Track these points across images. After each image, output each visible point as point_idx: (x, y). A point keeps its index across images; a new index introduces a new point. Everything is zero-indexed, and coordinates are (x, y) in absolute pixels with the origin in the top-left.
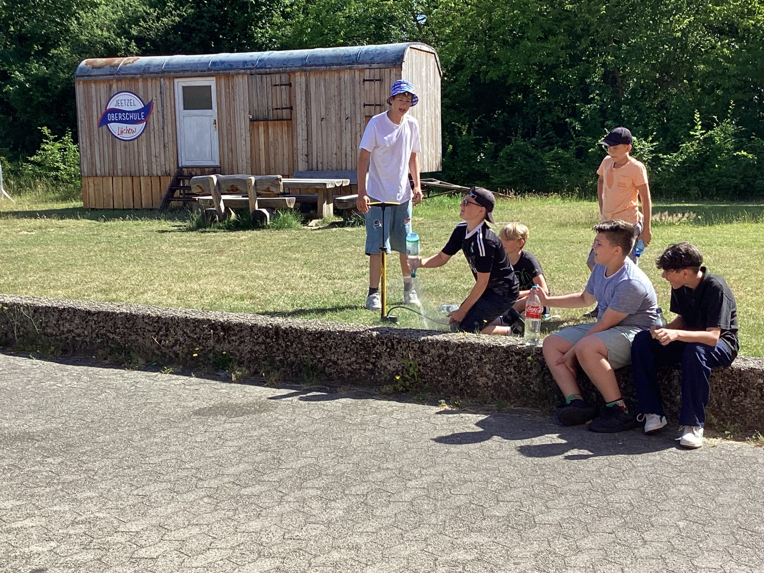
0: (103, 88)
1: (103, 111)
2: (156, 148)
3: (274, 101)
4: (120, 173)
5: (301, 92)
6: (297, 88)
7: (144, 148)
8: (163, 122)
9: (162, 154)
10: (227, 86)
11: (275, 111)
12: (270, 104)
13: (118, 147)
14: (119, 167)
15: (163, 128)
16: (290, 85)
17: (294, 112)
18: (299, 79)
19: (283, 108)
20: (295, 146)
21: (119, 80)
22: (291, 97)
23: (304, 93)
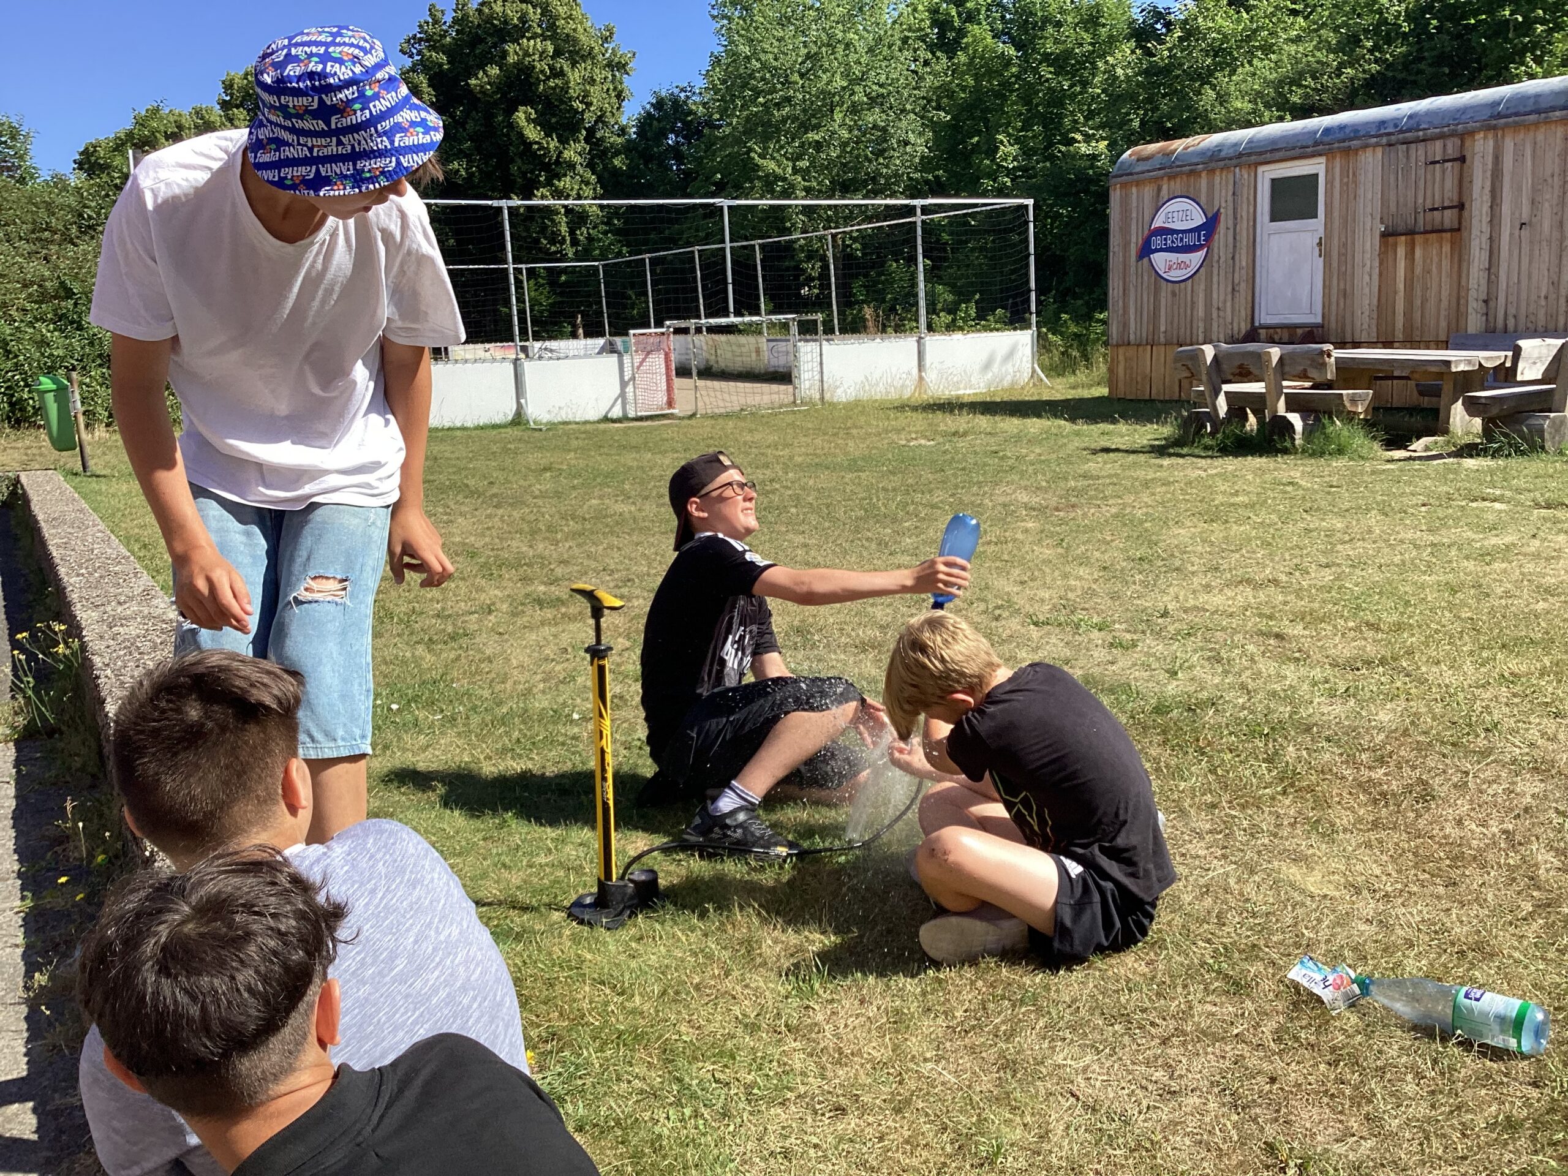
0: (1148, 191)
1: (1146, 232)
2: (1220, 294)
3: (1429, 193)
4: (1162, 340)
5: (1484, 172)
6: (1476, 163)
7: (1201, 295)
8: (1235, 246)
9: (1229, 304)
10: (1345, 173)
11: (1429, 214)
12: (1420, 201)
13: (1163, 294)
14: (1163, 329)
15: (1233, 258)
16: (1462, 159)
17: (1466, 213)
18: (1482, 147)
19: (1444, 208)
20: (1463, 283)
21: (1172, 177)
22: (1463, 183)
23: (1489, 173)
